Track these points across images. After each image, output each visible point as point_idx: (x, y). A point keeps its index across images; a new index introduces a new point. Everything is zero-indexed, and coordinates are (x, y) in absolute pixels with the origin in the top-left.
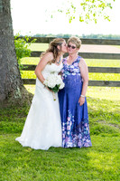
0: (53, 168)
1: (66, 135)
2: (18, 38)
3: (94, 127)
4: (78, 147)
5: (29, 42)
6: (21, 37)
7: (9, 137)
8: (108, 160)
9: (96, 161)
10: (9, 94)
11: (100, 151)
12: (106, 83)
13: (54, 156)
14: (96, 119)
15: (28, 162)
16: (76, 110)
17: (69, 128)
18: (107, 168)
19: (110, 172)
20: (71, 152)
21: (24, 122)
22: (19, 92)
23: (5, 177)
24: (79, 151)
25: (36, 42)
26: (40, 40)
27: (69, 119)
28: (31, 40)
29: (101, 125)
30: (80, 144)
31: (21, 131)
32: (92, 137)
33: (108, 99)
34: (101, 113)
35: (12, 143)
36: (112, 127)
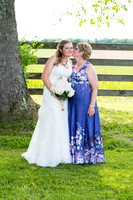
0: (63, 187)
1: (76, 150)
2: (23, 44)
3: (109, 141)
4: (90, 164)
5: (36, 47)
6: (27, 43)
7: (14, 152)
8: (124, 177)
9: (111, 178)
10: (14, 106)
11: (115, 167)
12: (122, 93)
13: (64, 174)
14: (111, 132)
15: (35, 180)
16: (86, 122)
17: (79, 142)
18: (123, 187)
19: (126, 192)
20: (82, 169)
21: (31, 136)
22: (24, 103)
23: (10, 197)
24: (92, 168)
25: (44, 47)
26: (48, 45)
27: (78, 133)
28: (37, 46)
29: (116, 139)
30: (93, 160)
31: (27, 147)
32: (107, 152)
33: (124, 110)
34: (116, 126)
35: (17, 159)
36: (129, 141)
